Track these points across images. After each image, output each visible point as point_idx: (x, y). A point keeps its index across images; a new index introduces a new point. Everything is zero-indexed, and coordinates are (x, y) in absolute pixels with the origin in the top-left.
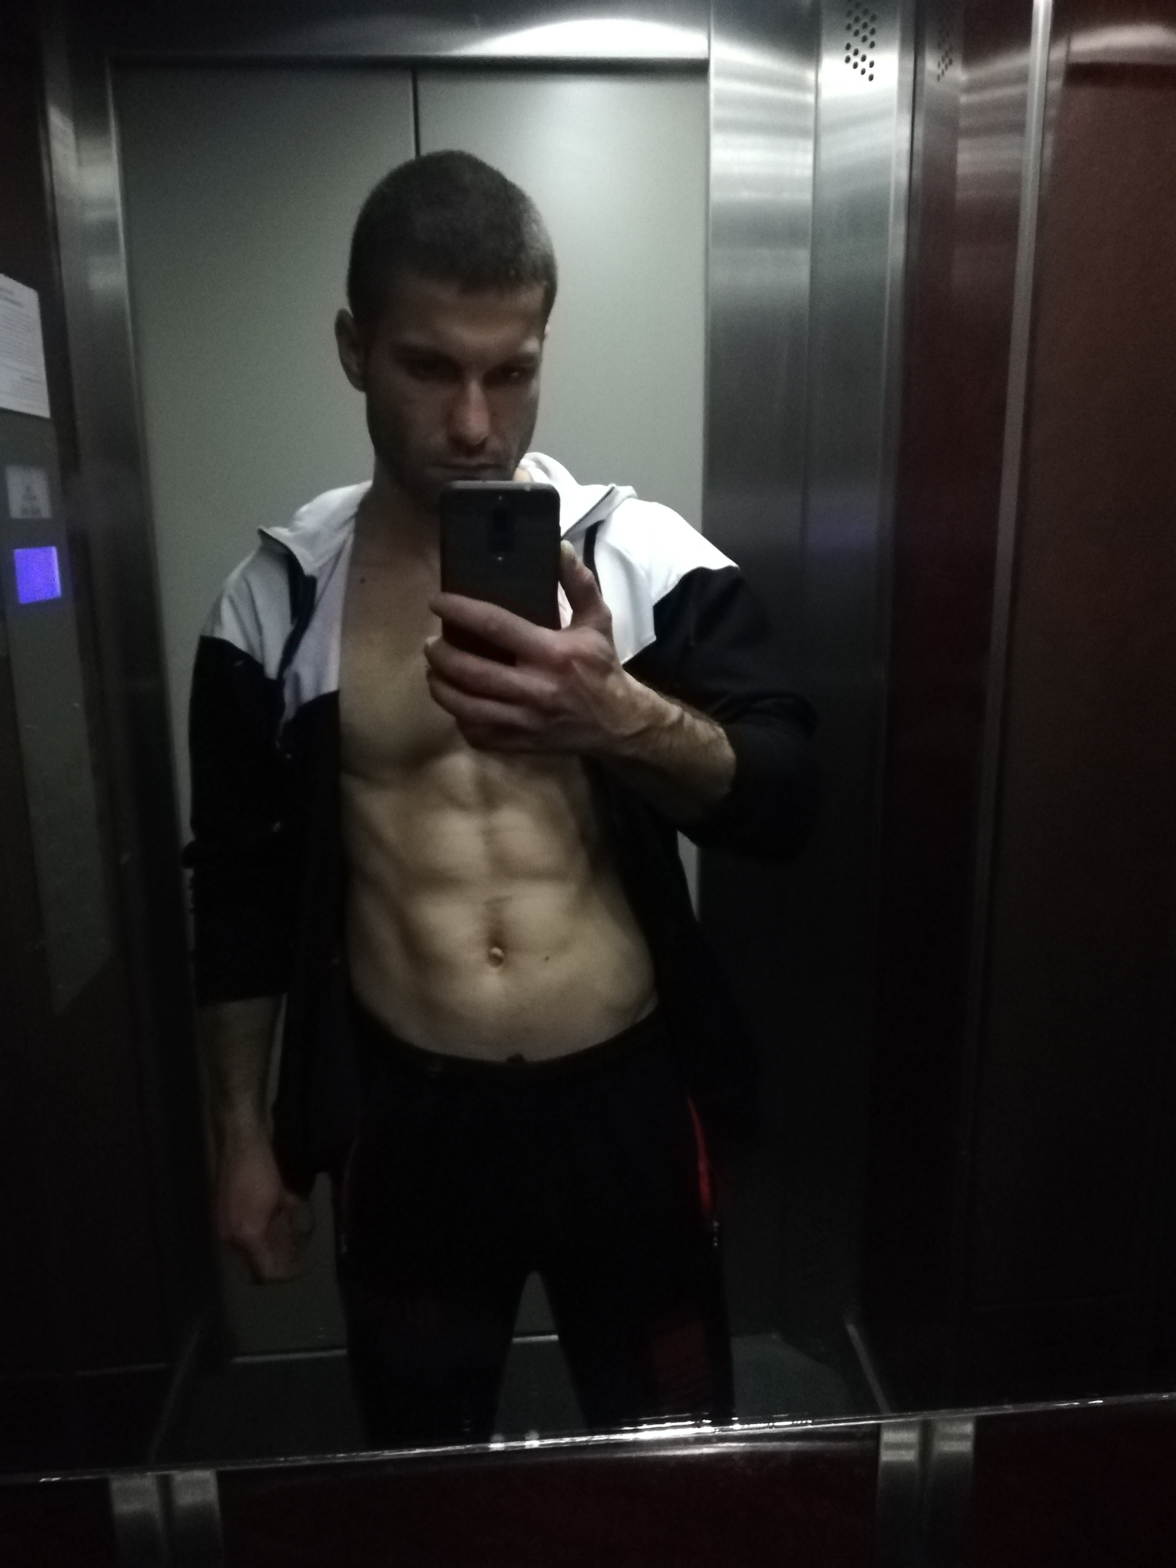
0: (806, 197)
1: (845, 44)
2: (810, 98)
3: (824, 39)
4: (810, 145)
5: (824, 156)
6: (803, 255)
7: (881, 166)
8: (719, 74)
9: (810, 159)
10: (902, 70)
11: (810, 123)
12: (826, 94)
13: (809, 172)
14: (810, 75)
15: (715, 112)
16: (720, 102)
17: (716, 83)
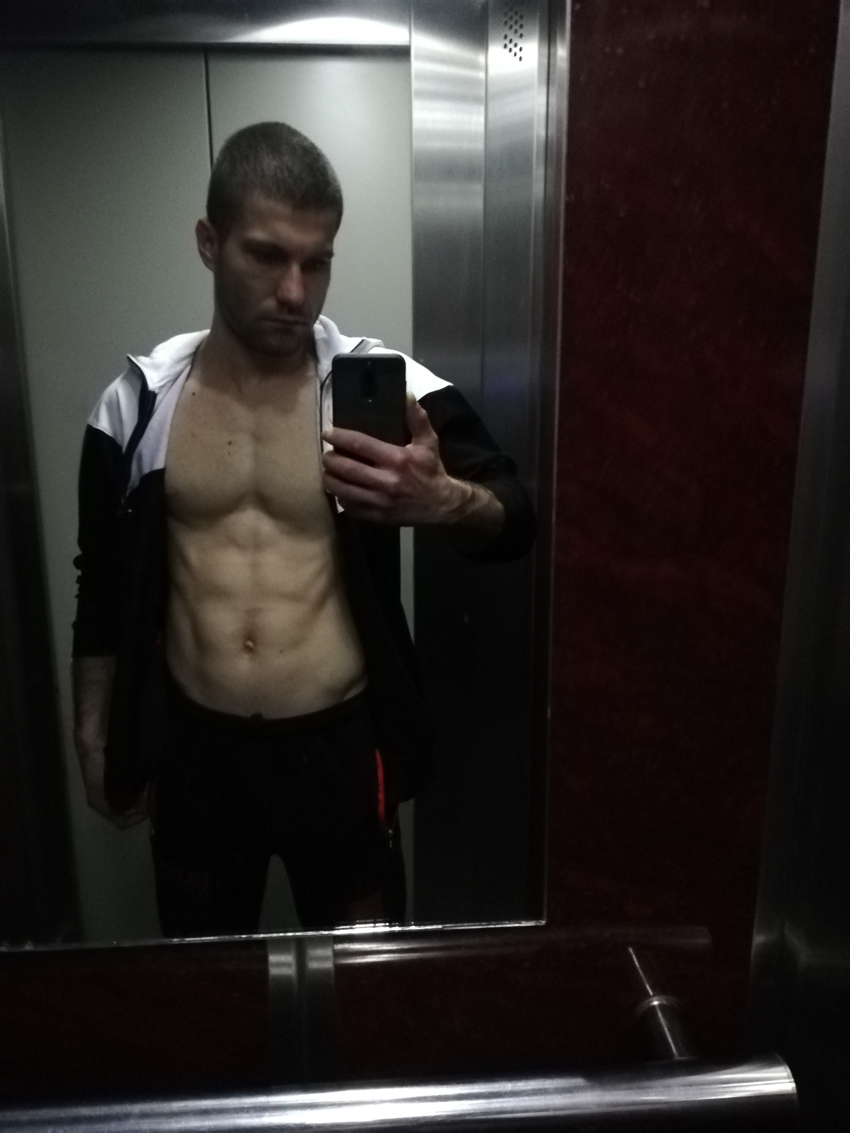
0: (480, 146)
1: (503, 35)
2: (482, 75)
3: (491, 31)
4: (482, 109)
5: (491, 115)
6: (479, 188)
7: (528, 125)
8: (418, 57)
9: (482, 119)
10: (540, 55)
11: (483, 93)
12: (491, 72)
13: (481, 128)
14: (481, 59)
15: (415, 85)
16: (418, 77)
17: (416, 65)
